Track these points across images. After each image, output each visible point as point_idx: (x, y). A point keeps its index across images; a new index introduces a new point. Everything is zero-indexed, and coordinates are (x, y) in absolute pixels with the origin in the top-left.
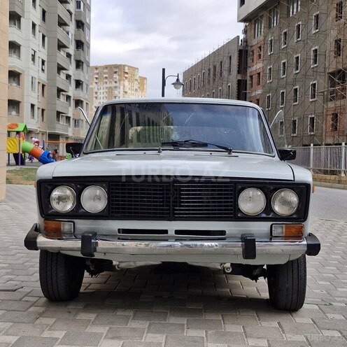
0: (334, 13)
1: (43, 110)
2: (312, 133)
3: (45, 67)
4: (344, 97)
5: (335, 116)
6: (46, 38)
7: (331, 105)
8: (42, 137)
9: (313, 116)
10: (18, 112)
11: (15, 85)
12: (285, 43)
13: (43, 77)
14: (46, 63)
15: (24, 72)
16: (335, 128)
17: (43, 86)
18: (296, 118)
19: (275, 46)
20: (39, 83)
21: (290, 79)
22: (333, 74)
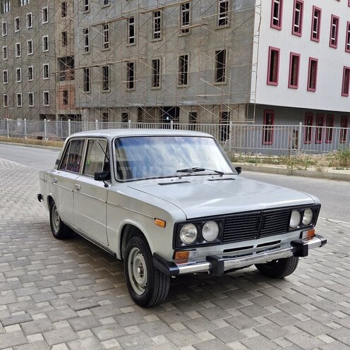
0: (60, 10)
2: (48, 105)
4: (73, 79)
5: (66, 93)
7: (62, 84)
9: (48, 92)
12: (18, 29)
16: (66, 102)
18: (32, 92)
19: (9, 30)
21: (25, 60)
22: (63, 59)
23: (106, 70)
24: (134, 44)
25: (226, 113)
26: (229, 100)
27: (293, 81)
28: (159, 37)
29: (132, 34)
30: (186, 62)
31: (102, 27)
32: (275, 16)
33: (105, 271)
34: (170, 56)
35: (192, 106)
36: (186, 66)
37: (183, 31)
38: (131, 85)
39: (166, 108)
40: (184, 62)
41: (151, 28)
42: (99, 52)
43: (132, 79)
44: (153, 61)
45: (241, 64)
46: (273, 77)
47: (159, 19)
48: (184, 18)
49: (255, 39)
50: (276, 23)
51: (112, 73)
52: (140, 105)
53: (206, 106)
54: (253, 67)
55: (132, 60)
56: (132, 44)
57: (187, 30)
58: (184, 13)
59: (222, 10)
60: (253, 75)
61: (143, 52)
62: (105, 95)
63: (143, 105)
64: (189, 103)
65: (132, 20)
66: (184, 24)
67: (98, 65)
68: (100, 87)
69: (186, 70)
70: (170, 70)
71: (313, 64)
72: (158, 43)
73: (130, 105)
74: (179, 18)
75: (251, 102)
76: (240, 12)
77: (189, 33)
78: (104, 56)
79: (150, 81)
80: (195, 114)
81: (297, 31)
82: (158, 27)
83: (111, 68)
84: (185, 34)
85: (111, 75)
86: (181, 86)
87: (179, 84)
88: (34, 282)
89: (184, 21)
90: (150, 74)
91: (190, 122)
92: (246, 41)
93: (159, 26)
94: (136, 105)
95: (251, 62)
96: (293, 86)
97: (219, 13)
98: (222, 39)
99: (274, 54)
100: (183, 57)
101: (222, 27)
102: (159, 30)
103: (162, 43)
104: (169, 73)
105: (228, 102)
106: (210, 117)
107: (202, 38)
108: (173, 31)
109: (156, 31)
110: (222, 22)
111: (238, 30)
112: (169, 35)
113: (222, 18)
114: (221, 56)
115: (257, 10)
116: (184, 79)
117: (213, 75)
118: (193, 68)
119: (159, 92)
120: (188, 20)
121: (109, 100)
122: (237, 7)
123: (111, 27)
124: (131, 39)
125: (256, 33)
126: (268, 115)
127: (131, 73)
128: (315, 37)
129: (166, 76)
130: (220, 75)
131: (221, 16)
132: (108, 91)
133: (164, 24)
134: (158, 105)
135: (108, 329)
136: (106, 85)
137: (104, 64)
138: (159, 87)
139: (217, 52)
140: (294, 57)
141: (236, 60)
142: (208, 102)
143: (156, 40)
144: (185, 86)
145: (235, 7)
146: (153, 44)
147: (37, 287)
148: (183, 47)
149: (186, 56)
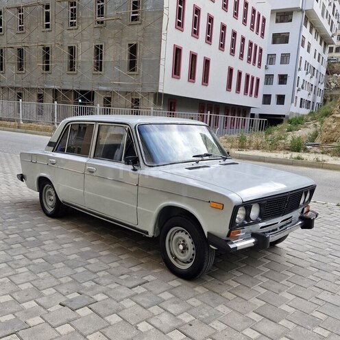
23: (21, 52)
24: (50, 29)
25: (138, 100)
26: (141, 88)
27: (192, 76)
28: (75, 25)
29: (47, 19)
30: (101, 51)
31: (16, 10)
32: (179, 18)
33: (122, 248)
34: (86, 44)
35: (107, 91)
36: (101, 55)
37: (98, 22)
38: (47, 68)
39: (83, 92)
40: (99, 51)
41: (66, 16)
42: (13, 34)
43: (48, 62)
44: (69, 47)
45: (151, 57)
46: (176, 72)
47: (75, 9)
48: (99, 11)
49: (163, 37)
50: (180, 25)
51: (27, 55)
52: (56, 87)
53: (120, 92)
54: (161, 61)
55: (48, 44)
56: (48, 29)
57: (102, 22)
58: (99, 6)
59: (134, 8)
60: (162, 68)
61: (59, 38)
62: (19, 76)
63: (59, 87)
64: (104, 88)
65: (47, 7)
66: (99, 16)
67: (12, 46)
68: (15, 67)
69: (101, 58)
70: (85, 57)
71: (207, 62)
72: (74, 31)
73: (46, 86)
74: (95, 10)
75: (159, 91)
76: (150, 12)
77: (104, 25)
78: (19, 38)
79: (66, 65)
80: (110, 99)
81: (195, 33)
82: (73, 16)
83: (26, 50)
84: (100, 25)
85: (26, 57)
86: (96, 72)
87: (95, 71)
88: (63, 262)
89: (99, 14)
90: (66, 59)
91: (104, 106)
92: (155, 38)
93: (75, 15)
94: (53, 87)
95: (160, 56)
96: (192, 80)
97: (132, 10)
98: (134, 34)
99: (178, 52)
100: (98, 46)
101: (134, 22)
102: (75, 19)
103: (78, 31)
104: (84, 60)
105: (139, 90)
106: (123, 102)
107: (116, 31)
108: (88, 21)
109: (72, 19)
110: (134, 19)
111: (148, 27)
112: (85, 24)
113: (134, 15)
114: (133, 49)
115: (165, 11)
116: (99, 66)
117: (126, 65)
118: (107, 57)
119: (75, 77)
120: (102, 13)
121: (24, 80)
122: (147, 6)
123: (26, 11)
124: (46, 25)
125: (164, 31)
126: (171, 103)
127: (47, 57)
128: (209, 40)
129: (82, 62)
130: (132, 66)
131: (133, 13)
132: (24, 72)
133: (80, 14)
134: (75, 89)
135: (174, 303)
136: (20, 66)
137: (19, 46)
138: (75, 72)
139: (130, 45)
140: (193, 55)
141: (146, 54)
142: (122, 89)
143: (71, 28)
144: (100, 72)
145: (146, 7)
146: (69, 32)
147: (69, 267)
148: (97, 37)
149: (101, 46)
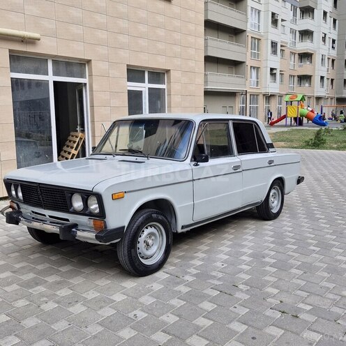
1: (332, 80)
3: (335, 45)
6: (337, 21)
8: (331, 102)
10: (310, 84)
11: (308, 63)
13: (334, 53)
14: (336, 42)
15: (315, 52)
17: (333, 61)
20: (329, 58)
